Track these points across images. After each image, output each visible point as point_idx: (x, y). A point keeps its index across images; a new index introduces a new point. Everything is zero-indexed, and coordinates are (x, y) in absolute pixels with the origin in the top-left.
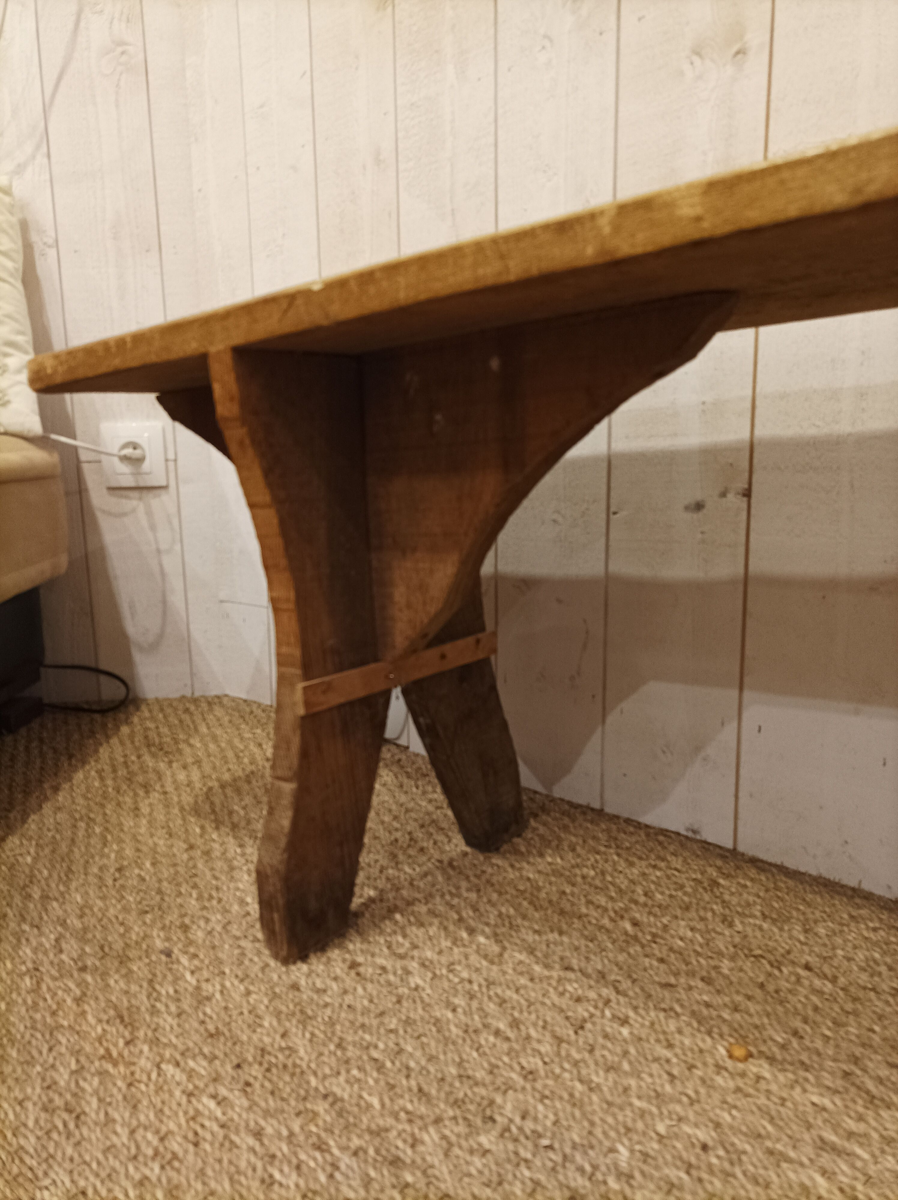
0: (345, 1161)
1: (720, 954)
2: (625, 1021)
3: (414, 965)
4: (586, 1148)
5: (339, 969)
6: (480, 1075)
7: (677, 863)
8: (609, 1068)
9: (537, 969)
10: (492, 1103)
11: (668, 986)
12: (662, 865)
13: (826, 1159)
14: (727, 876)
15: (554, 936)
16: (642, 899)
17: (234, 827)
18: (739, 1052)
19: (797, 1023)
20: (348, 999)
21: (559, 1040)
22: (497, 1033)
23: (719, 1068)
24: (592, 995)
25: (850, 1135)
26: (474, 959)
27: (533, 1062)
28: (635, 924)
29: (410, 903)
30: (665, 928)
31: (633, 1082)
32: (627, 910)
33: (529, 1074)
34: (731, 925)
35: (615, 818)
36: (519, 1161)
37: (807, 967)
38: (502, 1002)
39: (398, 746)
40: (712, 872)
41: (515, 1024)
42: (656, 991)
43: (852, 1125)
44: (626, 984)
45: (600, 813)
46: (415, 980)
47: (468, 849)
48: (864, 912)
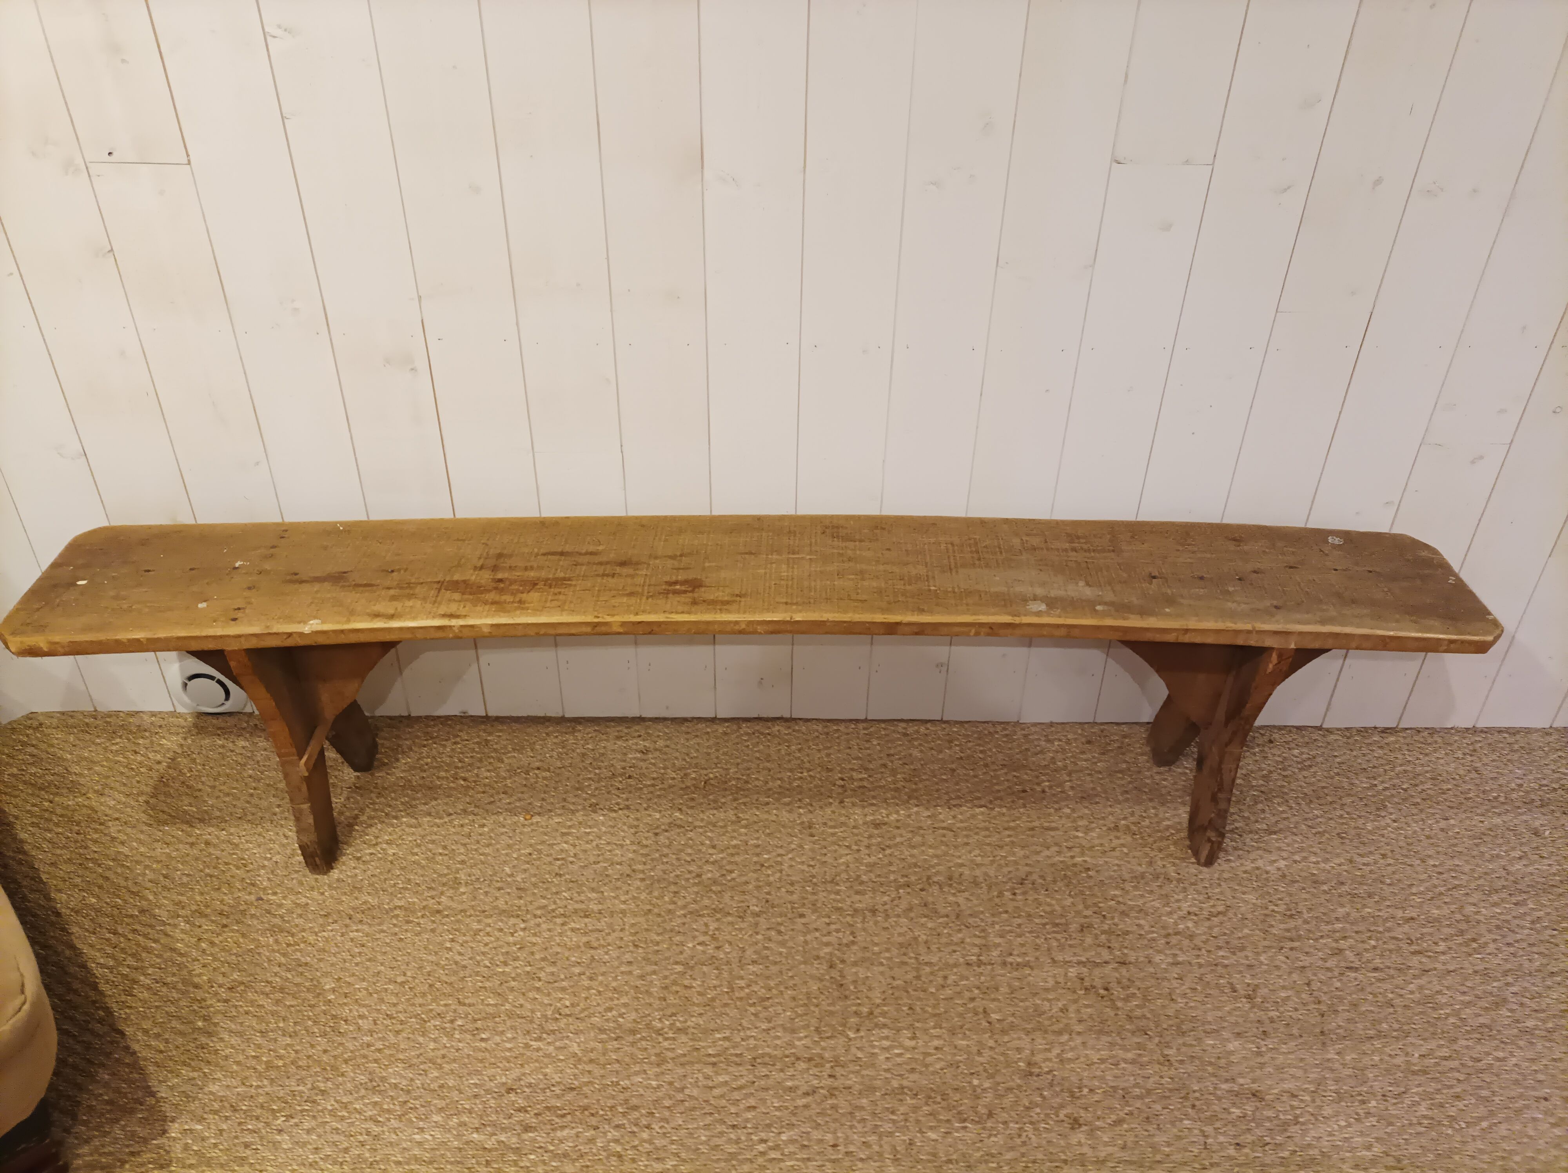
0: (421, 921)
1: (505, 778)
2: (483, 826)
3: (384, 846)
4: (495, 874)
5: (353, 864)
6: (446, 871)
7: (464, 735)
8: (488, 845)
9: (437, 821)
10: (456, 878)
11: (491, 803)
12: (458, 739)
13: (565, 838)
14: (490, 734)
15: (434, 803)
16: (460, 765)
17: (202, 820)
18: (528, 817)
19: (543, 795)
20: (369, 873)
21: (465, 845)
22: (440, 854)
23: (524, 826)
24: (466, 821)
25: (570, 827)
26: (408, 830)
27: (460, 858)
28: (465, 780)
29: (356, 817)
30: (477, 775)
31: (498, 846)
32: (456, 773)
33: (463, 862)
34: (503, 762)
35: (418, 719)
36: (476, 889)
37: (538, 769)
38: (433, 842)
39: (245, 714)
40: (483, 734)
41: (445, 847)
42: (488, 807)
43: (569, 823)
44: (476, 810)
45: (409, 717)
46: (391, 852)
47: (358, 774)
48: (551, 729)
